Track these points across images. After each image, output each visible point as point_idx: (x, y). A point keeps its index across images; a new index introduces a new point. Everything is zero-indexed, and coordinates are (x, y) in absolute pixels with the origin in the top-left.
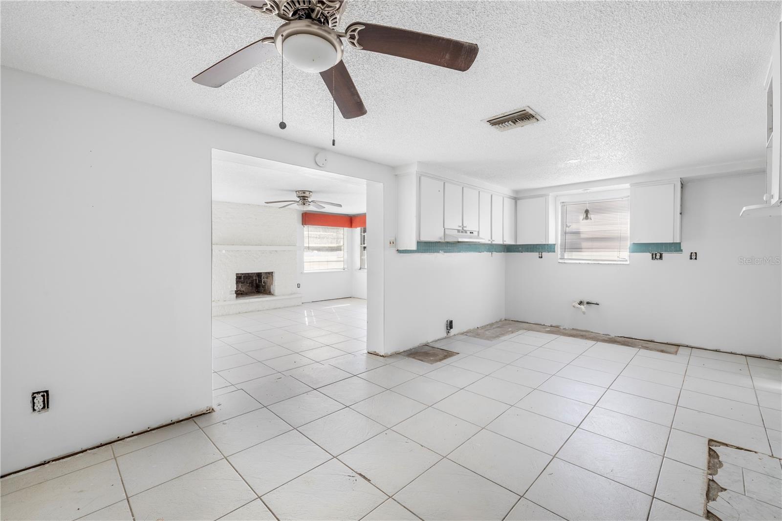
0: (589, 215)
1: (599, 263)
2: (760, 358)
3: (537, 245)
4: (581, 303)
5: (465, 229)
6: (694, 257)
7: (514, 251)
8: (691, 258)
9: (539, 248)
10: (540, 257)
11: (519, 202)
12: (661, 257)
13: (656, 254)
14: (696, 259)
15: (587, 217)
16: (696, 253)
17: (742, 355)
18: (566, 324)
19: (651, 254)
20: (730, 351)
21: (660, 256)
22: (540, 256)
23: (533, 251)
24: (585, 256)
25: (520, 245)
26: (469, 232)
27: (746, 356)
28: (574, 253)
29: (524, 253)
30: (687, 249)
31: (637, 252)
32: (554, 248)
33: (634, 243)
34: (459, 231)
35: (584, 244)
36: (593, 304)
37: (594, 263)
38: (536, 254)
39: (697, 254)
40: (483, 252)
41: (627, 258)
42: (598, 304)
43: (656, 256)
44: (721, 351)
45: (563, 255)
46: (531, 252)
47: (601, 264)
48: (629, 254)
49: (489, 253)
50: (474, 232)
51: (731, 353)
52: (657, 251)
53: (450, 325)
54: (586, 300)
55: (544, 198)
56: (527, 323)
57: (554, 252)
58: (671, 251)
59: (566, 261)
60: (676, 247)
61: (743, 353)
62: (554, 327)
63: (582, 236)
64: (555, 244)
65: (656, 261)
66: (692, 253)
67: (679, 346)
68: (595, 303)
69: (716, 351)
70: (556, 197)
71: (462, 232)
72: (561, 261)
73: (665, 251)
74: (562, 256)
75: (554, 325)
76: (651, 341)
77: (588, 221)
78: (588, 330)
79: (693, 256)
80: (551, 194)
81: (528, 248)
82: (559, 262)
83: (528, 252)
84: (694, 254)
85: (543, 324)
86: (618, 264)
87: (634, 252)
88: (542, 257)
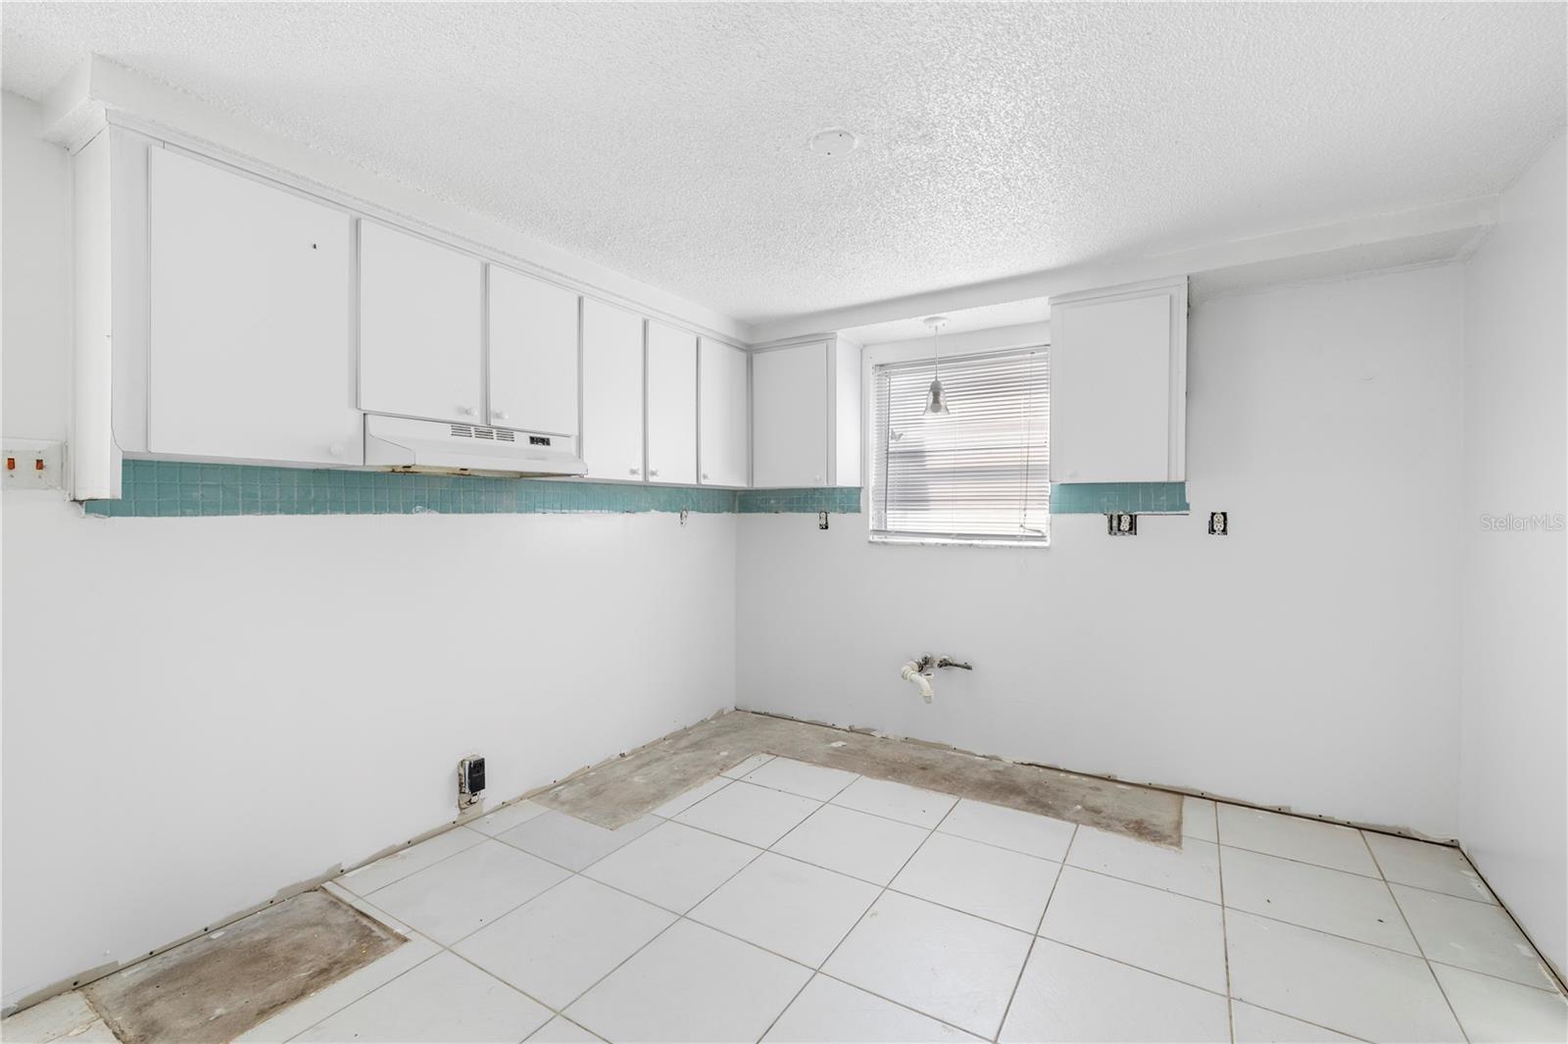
0: (941, 399)
1: (971, 545)
2: (1399, 835)
3: (815, 490)
4: (924, 665)
5: (494, 422)
6: (1219, 527)
7: (759, 510)
8: (1212, 530)
9: (820, 502)
10: (822, 528)
11: (759, 359)
12: (1133, 527)
13: (1119, 517)
14: (1224, 531)
15: (936, 405)
16: (1224, 514)
17: (1348, 825)
19: (1106, 519)
20: (1315, 813)
21: (1131, 523)
22: (824, 523)
23: (804, 510)
24: (937, 520)
25: (764, 492)
26: (523, 440)
27: (1360, 829)
28: (911, 515)
29: (782, 515)
30: (1202, 501)
31: (1070, 512)
32: (858, 501)
33: (1062, 484)
34: (460, 429)
35: (935, 489)
36: (956, 665)
37: (960, 545)
38: (813, 519)
39: (1228, 517)
40: (646, 510)
41: (1045, 529)
42: (969, 668)
43: (1119, 524)
44: (1294, 811)
45: (882, 520)
46: (799, 510)
47: (977, 546)
48: (1049, 515)
49: (669, 514)
50: (552, 440)
51: (1320, 819)
52: (1123, 507)
53: (475, 777)
54: (938, 655)
55: (825, 345)
56: (792, 719)
57: (859, 512)
58: (1159, 508)
59: (891, 539)
60: (1170, 496)
61: (1352, 820)
62: (857, 732)
63: (932, 463)
64: (859, 489)
65: (1119, 539)
66: (1213, 514)
67: (1183, 794)
68: (962, 663)
69: (1279, 812)
70: (863, 348)
71: (487, 435)
72: (876, 538)
73: (1147, 508)
74: (880, 521)
75: (857, 727)
76: (1109, 779)
77: (940, 414)
79: (1218, 524)
80: (841, 334)
81: (791, 501)
82: (870, 542)
83: (791, 510)
84: (1219, 518)
85: (831, 724)
86: (1020, 547)
87: (1061, 511)
88: (827, 528)
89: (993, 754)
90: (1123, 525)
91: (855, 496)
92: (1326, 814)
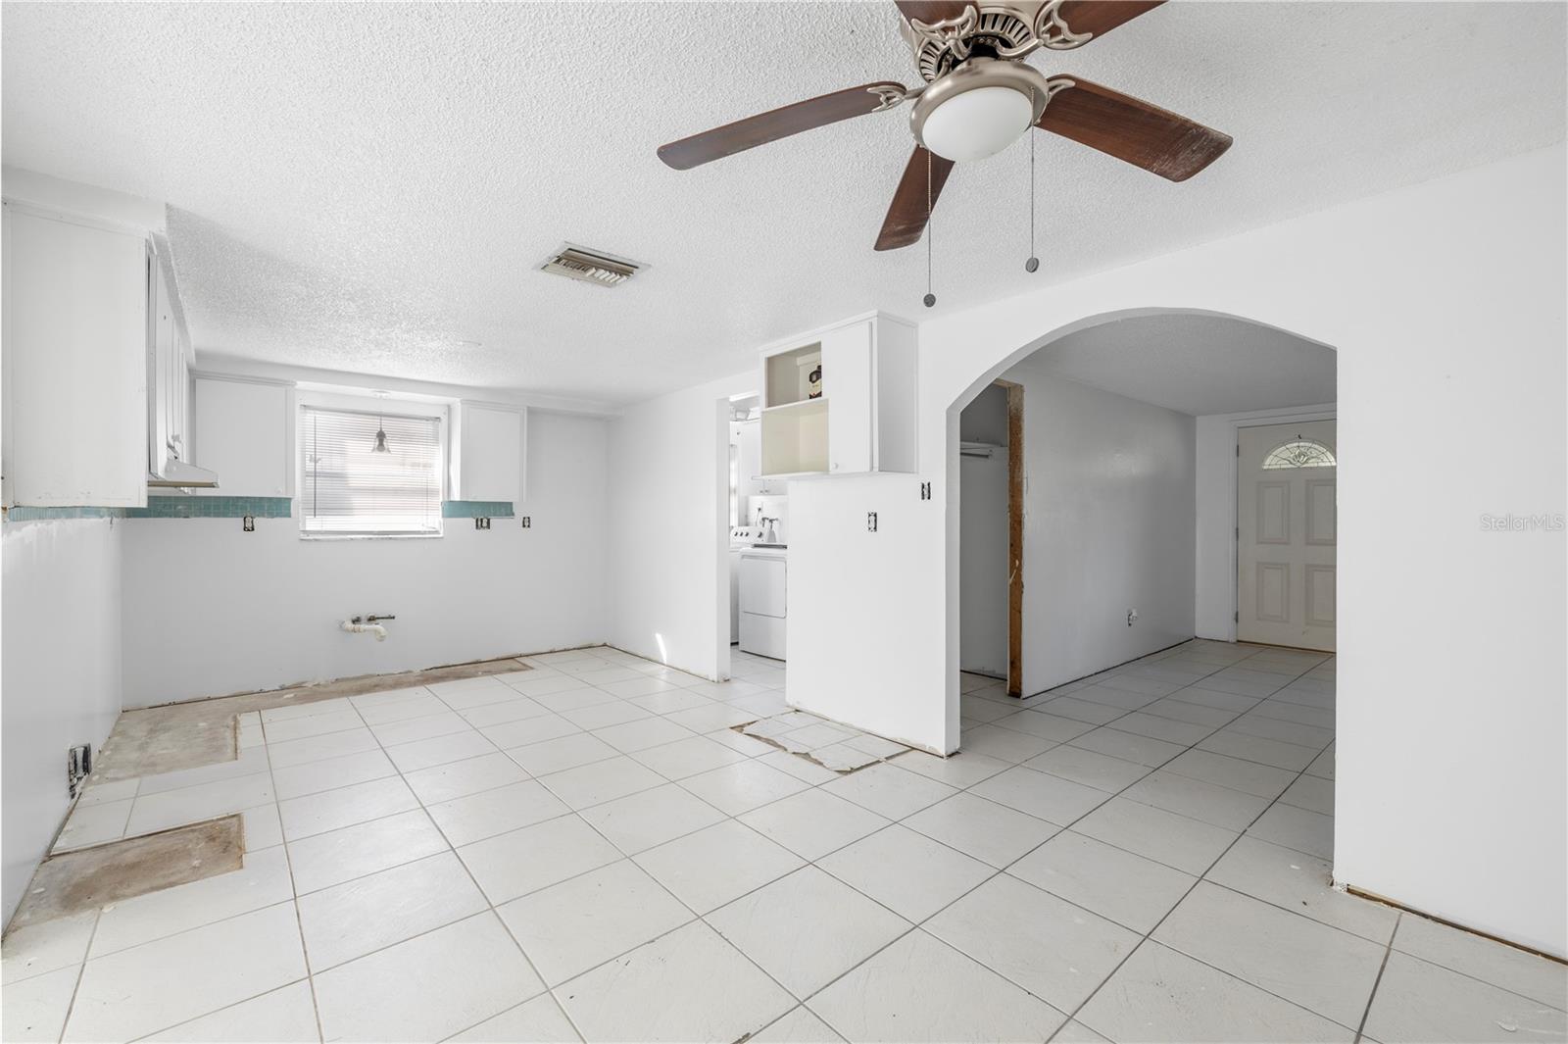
0: (385, 443)
3: (238, 498)
4: (356, 621)
6: (527, 524)
8: (524, 526)
9: (243, 508)
10: (245, 529)
12: (488, 525)
13: (482, 520)
14: (529, 526)
15: (381, 446)
16: (529, 519)
17: (574, 649)
18: (323, 675)
19: (475, 520)
21: (487, 523)
22: (249, 525)
23: (225, 515)
24: (359, 524)
28: (336, 519)
29: (193, 520)
30: (520, 513)
31: (453, 517)
32: (289, 508)
33: (448, 502)
35: (357, 501)
36: (382, 618)
38: (235, 523)
39: (531, 520)
41: (437, 527)
42: (393, 618)
44: (556, 650)
46: (217, 515)
47: (393, 540)
48: (442, 520)
51: (565, 650)
52: (484, 513)
54: (367, 613)
57: (290, 517)
58: (501, 515)
59: (321, 537)
60: (505, 509)
61: (575, 646)
62: (289, 689)
63: (353, 482)
64: (290, 499)
65: (482, 531)
66: (524, 518)
67: (513, 657)
68: (387, 616)
69: (552, 652)
72: (305, 536)
73: (494, 515)
75: (285, 686)
76: (478, 662)
77: (384, 454)
78: (370, 672)
79: (526, 523)
81: (207, 508)
82: (302, 540)
83: (207, 515)
84: (527, 520)
85: (258, 690)
86: (425, 538)
87: (450, 516)
88: (253, 530)
89: (407, 670)
90: (482, 524)
91: (287, 505)
92: (567, 647)
